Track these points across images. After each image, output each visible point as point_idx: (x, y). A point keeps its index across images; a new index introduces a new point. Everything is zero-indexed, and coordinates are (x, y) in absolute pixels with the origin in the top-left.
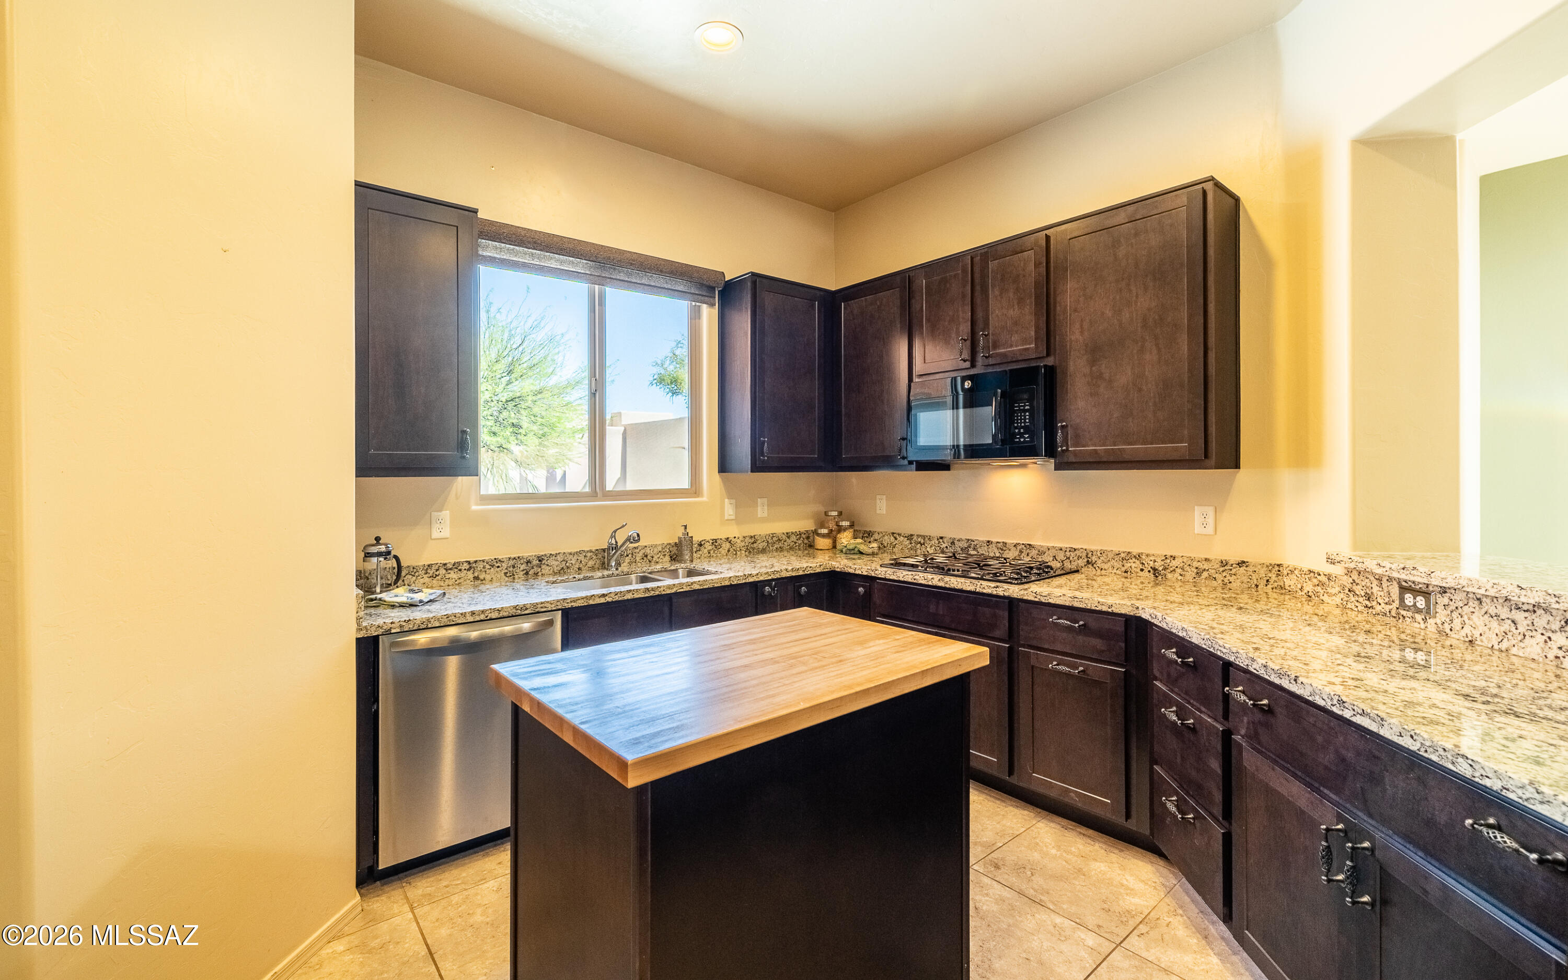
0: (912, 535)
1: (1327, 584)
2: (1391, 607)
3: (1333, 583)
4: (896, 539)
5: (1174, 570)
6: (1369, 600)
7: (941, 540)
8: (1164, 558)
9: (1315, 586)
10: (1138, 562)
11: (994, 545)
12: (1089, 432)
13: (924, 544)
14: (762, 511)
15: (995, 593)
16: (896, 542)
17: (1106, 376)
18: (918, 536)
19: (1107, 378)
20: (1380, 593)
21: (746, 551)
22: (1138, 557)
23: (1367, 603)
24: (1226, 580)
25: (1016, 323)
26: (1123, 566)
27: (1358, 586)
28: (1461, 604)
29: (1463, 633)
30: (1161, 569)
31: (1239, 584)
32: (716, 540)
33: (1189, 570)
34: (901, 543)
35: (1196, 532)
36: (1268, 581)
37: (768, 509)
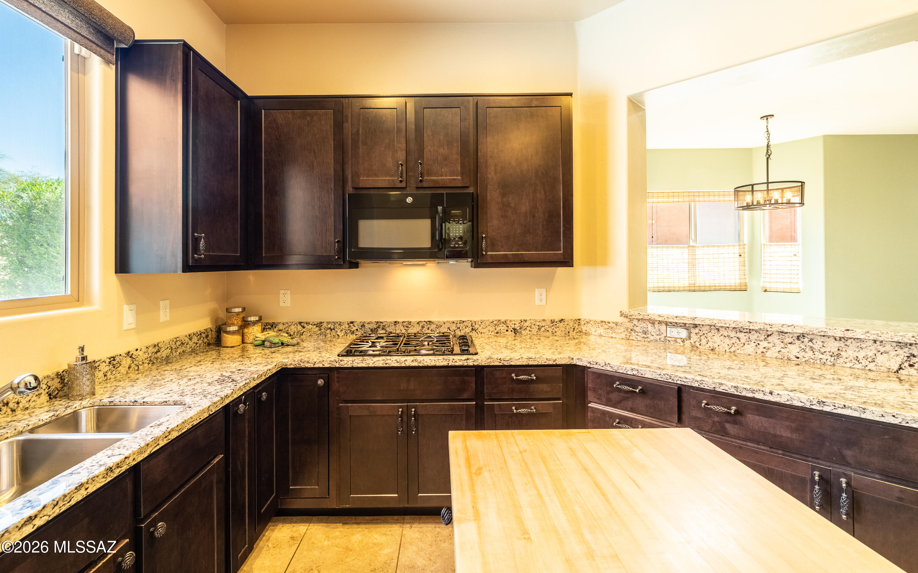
0: (321, 323)
1: (615, 327)
2: (660, 337)
3: (619, 327)
4: (304, 327)
5: (526, 329)
6: (645, 334)
7: (351, 325)
8: (520, 322)
9: (606, 329)
10: (505, 326)
11: (400, 324)
12: (501, 242)
13: (334, 329)
14: (164, 315)
15: (465, 364)
16: (304, 330)
17: (513, 205)
18: (328, 323)
19: (513, 206)
20: (653, 330)
21: (149, 364)
22: (505, 322)
23: (644, 336)
24: (554, 331)
25: (445, 159)
26: (496, 329)
27: (638, 328)
28: (706, 332)
29: (708, 346)
30: (518, 328)
31: (560, 332)
32: (114, 358)
33: (534, 327)
34: (310, 330)
35: (536, 304)
36: (574, 329)
37: (170, 312)
